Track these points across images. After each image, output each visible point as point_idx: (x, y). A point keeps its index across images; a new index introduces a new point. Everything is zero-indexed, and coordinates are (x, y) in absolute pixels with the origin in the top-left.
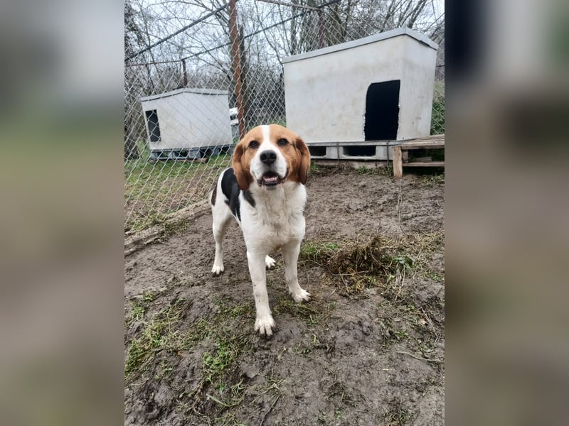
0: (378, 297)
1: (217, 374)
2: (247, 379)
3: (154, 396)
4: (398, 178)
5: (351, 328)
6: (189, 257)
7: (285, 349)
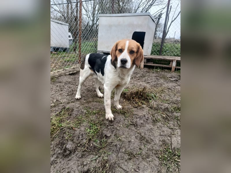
0: (147, 108)
1: (93, 136)
2: (106, 137)
3: (66, 146)
4: (142, 69)
5: (142, 118)
6: (61, 92)
7: (119, 125)
